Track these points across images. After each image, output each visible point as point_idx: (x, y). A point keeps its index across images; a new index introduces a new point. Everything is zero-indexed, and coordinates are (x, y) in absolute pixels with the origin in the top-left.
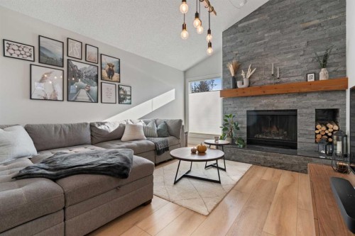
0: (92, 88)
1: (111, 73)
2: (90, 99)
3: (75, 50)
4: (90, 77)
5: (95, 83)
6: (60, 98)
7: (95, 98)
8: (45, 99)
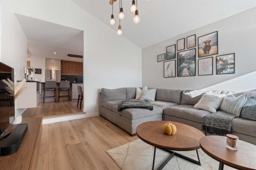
0: (191, 65)
1: (207, 48)
2: (190, 74)
3: (181, 46)
4: (190, 59)
5: (193, 61)
6: (174, 75)
7: (194, 73)
8: (169, 77)
